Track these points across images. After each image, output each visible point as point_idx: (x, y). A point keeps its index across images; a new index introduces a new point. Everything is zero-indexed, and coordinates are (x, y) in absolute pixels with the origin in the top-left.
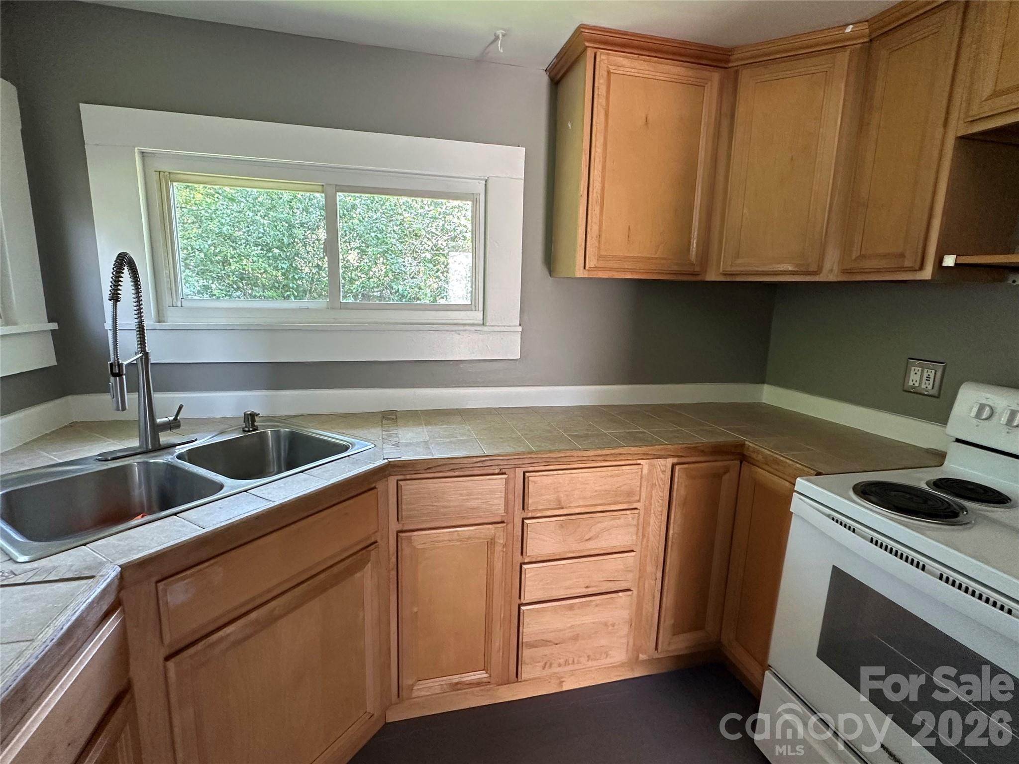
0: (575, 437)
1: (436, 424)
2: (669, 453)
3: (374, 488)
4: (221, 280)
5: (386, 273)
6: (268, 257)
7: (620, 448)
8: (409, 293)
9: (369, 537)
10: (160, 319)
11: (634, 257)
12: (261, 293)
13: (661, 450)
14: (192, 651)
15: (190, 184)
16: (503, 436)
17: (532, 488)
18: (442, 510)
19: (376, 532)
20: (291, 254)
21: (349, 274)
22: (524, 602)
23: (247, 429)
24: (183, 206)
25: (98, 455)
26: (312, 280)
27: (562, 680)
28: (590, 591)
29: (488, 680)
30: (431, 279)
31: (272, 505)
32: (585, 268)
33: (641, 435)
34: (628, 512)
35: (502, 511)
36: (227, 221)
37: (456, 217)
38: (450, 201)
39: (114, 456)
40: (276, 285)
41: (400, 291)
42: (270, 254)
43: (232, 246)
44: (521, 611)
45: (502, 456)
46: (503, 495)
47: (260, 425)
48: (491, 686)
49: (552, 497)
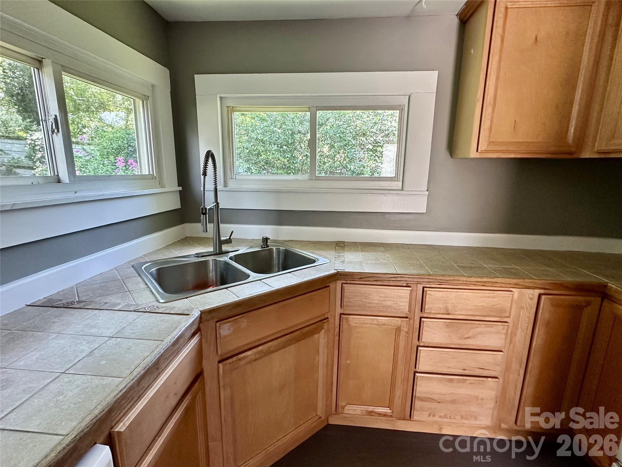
0: (463, 267)
1: (368, 251)
2: (537, 286)
3: (328, 286)
4: (256, 164)
5: (344, 158)
6: (280, 151)
7: (496, 279)
8: (357, 170)
9: (324, 315)
10: (225, 185)
11: (519, 142)
12: (276, 171)
13: (530, 282)
14: (230, 360)
15: (244, 113)
16: (410, 263)
17: (428, 299)
18: (368, 305)
19: (328, 312)
20: (292, 149)
21: (323, 159)
22: (418, 371)
23: (263, 246)
24: (241, 125)
25: (195, 254)
26: (303, 164)
27: (442, 427)
28: (466, 372)
29: (391, 414)
30: (371, 162)
31: (273, 289)
32: (477, 151)
33: (514, 270)
34: (499, 324)
35: (407, 310)
36: (261, 132)
37: (389, 121)
38: (386, 111)
39: (202, 255)
40: (284, 167)
41: (352, 169)
42: (282, 149)
43: (262, 146)
44: (416, 376)
45: (410, 275)
46: (408, 300)
47: (270, 245)
48: (393, 419)
49: (442, 306)
